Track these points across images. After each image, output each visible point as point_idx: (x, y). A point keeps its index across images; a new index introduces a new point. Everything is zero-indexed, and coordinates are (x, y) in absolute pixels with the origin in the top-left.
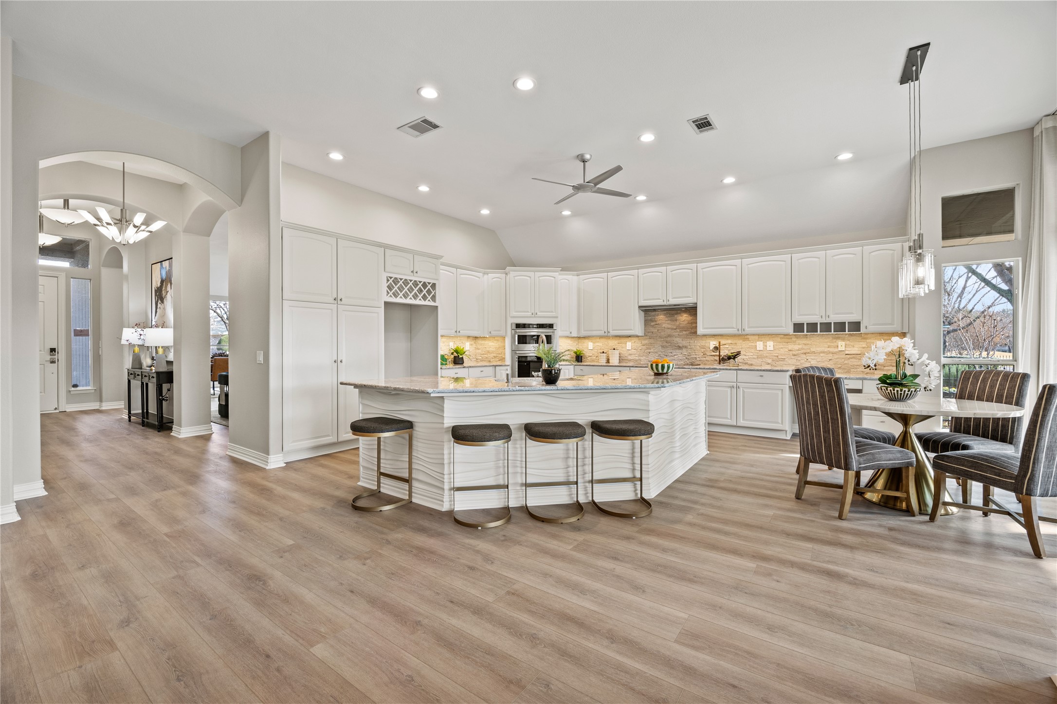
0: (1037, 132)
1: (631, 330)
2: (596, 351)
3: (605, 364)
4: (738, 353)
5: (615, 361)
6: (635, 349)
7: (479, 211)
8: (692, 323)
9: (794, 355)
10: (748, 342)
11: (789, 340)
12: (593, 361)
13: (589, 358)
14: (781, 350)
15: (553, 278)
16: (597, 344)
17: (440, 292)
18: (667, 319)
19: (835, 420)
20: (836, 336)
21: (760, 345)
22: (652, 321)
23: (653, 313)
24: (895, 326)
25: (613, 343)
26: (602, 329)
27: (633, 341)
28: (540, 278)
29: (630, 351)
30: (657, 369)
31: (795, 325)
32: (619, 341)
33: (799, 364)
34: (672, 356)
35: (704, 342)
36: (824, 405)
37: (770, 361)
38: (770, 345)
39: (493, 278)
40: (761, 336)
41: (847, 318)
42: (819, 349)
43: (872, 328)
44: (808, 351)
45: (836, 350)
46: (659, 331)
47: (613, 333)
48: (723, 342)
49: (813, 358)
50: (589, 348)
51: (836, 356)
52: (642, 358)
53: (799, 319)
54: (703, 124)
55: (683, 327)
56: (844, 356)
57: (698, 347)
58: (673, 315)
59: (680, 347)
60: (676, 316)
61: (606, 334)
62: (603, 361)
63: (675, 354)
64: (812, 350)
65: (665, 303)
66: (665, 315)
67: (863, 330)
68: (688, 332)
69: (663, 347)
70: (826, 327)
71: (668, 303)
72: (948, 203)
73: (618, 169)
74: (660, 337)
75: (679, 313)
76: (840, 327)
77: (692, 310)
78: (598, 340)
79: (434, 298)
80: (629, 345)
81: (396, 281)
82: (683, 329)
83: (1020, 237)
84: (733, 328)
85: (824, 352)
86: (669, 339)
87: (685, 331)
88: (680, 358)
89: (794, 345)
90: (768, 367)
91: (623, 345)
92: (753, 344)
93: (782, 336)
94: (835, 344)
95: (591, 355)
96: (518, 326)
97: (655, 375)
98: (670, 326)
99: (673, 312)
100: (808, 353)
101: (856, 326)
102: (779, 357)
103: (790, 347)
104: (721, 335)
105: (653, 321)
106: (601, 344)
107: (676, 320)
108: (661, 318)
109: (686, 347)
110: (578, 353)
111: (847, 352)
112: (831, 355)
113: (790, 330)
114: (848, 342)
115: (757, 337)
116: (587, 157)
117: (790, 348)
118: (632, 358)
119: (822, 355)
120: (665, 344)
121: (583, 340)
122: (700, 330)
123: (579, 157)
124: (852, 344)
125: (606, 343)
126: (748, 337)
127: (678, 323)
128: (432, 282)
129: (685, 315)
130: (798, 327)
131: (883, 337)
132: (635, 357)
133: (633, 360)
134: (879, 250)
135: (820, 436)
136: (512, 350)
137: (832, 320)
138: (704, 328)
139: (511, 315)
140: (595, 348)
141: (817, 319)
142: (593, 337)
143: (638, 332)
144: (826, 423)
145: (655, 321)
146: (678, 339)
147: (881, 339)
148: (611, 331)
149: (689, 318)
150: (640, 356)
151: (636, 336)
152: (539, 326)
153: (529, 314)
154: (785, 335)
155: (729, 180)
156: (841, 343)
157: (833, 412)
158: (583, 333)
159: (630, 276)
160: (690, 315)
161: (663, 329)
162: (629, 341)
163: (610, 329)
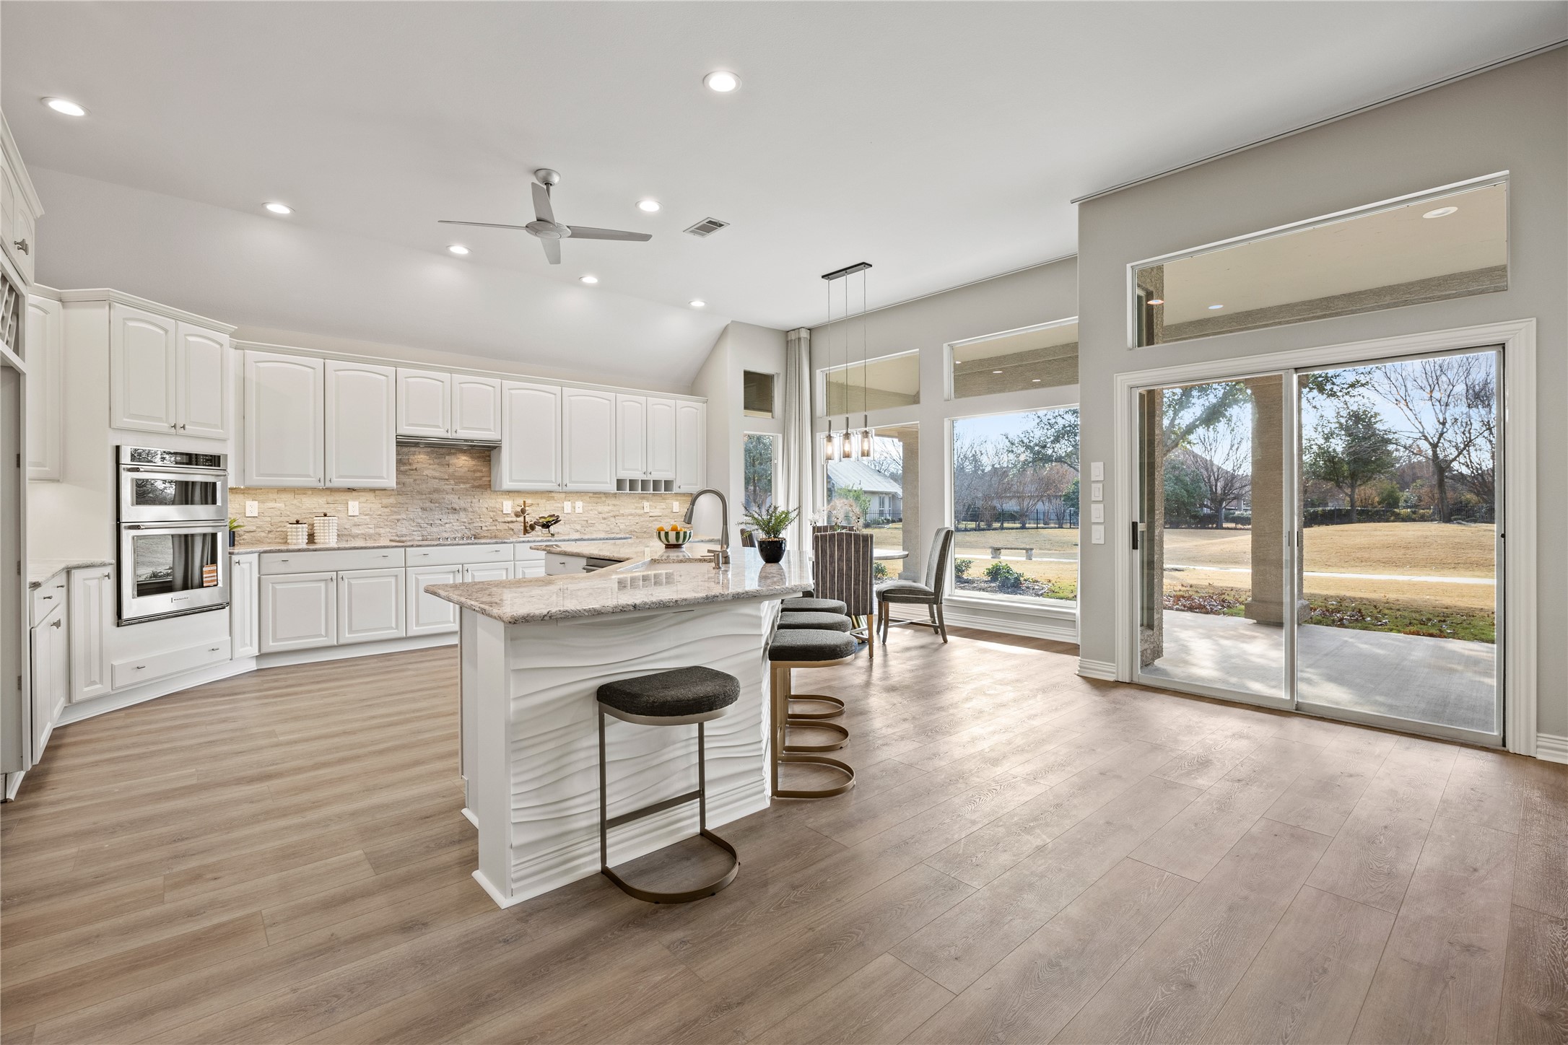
1: (382, 478)
2: (269, 519)
3: (305, 546)
4: (556, 517)
5: (328, 537)
6: (366, 515)
8: (474, 471)
9: (604, 519)
10: (553, 502)
11: (599, 500)
12: (260, 542)
13: (246, 536)
14: (591, 512)
15: (216, 346)
16: (270, 504)
17: (27, 326)
18: (432, 462)
20: (642, 495)
21: (567, 506)
22: (407, 463)
23: (411, 450)
24: (700, 487)
25: (320, 502)
26: (311, 474)
27: (363, 499)
28: (190, 339)
29: (355, 518)
30: (667, 538)
31: (618, 481)
32: (330, 499)
33: (609, 530)
34: (441, 525)
35: (493, 501)
37: (578, 527)
38: (579, 504)
40: (569, 494)
41: (662, 476)
42: (627, 511)
43: (681, 489)
44: (618, 513)
45: (642, 512)
46: (418, 482)
47: (336, 482)
48: (529, 501)
49: (621, 521)
50: (247, 512)
51: (642, 519)
52: (382, 531)
53: (622, 475)
55: (461, 478)
56: (648, 518)
57: (485, 510)
58: (443, 455)
59: (455, 510)
60: (447, 457)
61: (315, 484)
62: (302, 542)
63: (446, 521)
64: (621, 512)
65: (449, 435)
66: (428, 454)
67: (676, 490)
68: (468, 486)
69: (424, 509)
70: (645, 485)
71: (455, 436)
72: (749, 376)
74: (420, 493)
75: (454, 454)
76: (657, 485)
77: (486, 452)
78: (274, 496)
80: (354, 506)
82: (460, 480)
83: (779, 417)
84: (551, 482)
85: (631, 515)
86: (435, 496)
87: (464, 483)
88: (456, 528)
89: (604, 506)
90: (577, 536)
91: (340, 507)
92: (559, 505)
93: (591, 495)
94: (642, 505)
95: (255, 528)
96: (136, 456)
97: (666, 548)
98: (437, 474)
99: (444, 451)
100: (618, 516)
101: (668, 485)
102: (589, 522)
103: (601, 508)
104: (526, 492)
105: (404, 464)
106: (282, 506)
107: (448, 465)
108: (420, 458)
109: (465, 510)
111: (651, 514)
112: (637, 518)
114: (651, 503)
115: (563, 495)
116: (555, 179)
117: (600, 510)
118: (359, 532)
119: (630, 517)
120: (428, 504)
122: (503, 483)
124: (655, 504)
125: (295, 502)
126: (553, 494)
127: (451, 470)
129: (464, 458)
130: (620, 484)
131: (679, 498)
132: (367, 530)
133: (363, 534)
134: (687, 407)
135: (850, 589)
136: (118, 519)
137: (651, 478)
138: (511, 480)
139: (116, 424)
140: (266, 514)
141: (638, 476)
142: (261, 489)
143: (390, 481)
144: (857, 575)
145: (410, 464)
146: (452, 496)
147: (677, 500)
148: (334, 479)
149: (474, 463)
150: (377, 527)
151: (373, 490)
152: (185, 459)
153: (164, 426)
154: (595, 493)
155: (590, 280)
156: (646, 504)
157: (865, 565)
158: (254, 479)
159: (378, 376)
160: (472, 458)
161: (423, 478)
162: (354, 500)
163: (331, 473)
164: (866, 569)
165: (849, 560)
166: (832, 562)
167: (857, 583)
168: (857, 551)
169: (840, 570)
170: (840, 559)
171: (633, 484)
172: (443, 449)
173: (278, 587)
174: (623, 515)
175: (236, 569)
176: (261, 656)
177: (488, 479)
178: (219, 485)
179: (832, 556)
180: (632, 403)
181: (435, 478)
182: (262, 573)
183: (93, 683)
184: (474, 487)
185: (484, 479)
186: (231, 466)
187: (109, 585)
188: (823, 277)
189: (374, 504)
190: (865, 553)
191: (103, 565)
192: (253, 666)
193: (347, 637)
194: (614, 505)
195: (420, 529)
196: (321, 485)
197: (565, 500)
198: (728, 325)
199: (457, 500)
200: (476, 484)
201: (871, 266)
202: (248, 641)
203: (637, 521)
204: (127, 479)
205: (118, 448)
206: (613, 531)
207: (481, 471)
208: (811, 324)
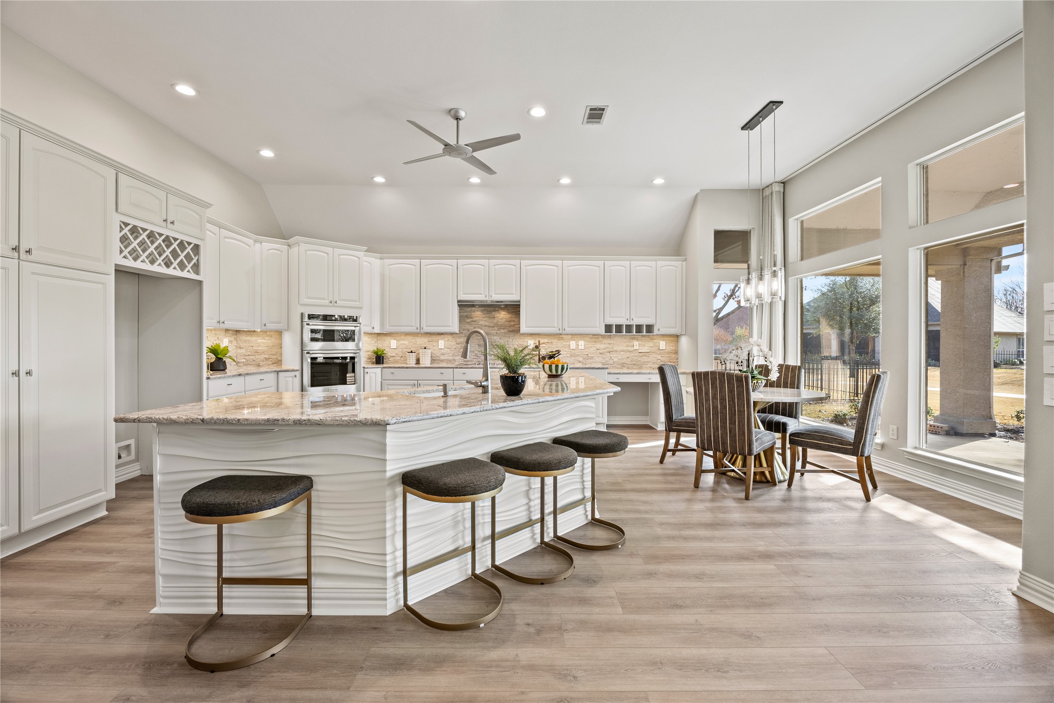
0: (767, 191)
1: (449, 326)
2: (401, 350)
3: (414, 366)
4: (558, 352)
5: (426, 361)
6: (448, 348)
7: (258, 151)
8: (510, 321)
9: (601, 354)
10: (562, 341)
11: (597, 340)
12: (397, 362)
13: (391, 359)
14: (591, 349)
15: (357, 259)
16: (403, 342)
17: (206, 258)
18: (484, 316)
19: (741, 412)
20: (633, 337)
21: (573, 344)
22: (467, 317)
23: (469, 309)
24: (677, 329)
25: (422, 341)
26: (414, 325)
27: (446, 339)
28: (341, 257)
29: (442, 350)
30: (551, 370)
31: (606, 326)
32: (430, 339)
33: (605, 361)
35: (522, 340)
36: (732, 399)
37: (581, 359)
38: (582, 343)
39: (270, 247)
40: (574, 336)
41: (644, 322)
42: (620, 348)
43: (664, 331)
44: (612, 350)
45: (632, 349)
47: (427, 329)
48: (541, 341)
49: (615, 356)
50: (391, 346)
51: (632, 355)
52: (456, 358)
53: (609, 321)
54: (596, 114)
55: (501, 325)
56: (638, 354)
58: (491, 312)
60: (493, 313)
61: (419, 331)
62: (412, 362)
64: (615, 349)
65: (487, 299)
66: (482, 311)
67: (656, 332)
68: (506, 330)
70: (629, 328)
71: (491, 299)
72: (718, 234)
73: (516, 137)
75: (497, 311)
76: (639, 328)
77: (514, 308)
78: (403, 337)
79: (196, 268)
80: (442, 343)
81: (134, 230)
82: (501, 327)
83: (755, 264)
84: (554, 327)
85: (623, 351)
87: (503, 329)
89: (601, 344)
90: (580, 365)
91: (435, 344)
92: (567, 343)
93: (591, 336)
94: (632, 344)
95: (394, 355)
96: (311, 317)
98: (487, 324)
100: (612, 352)
101: (650, 328)
102: (589, 356)
103: (598, 346)
104: (538, 335)
105: (469, 318)
106: (407, 343)
107: (494, 318)
108: (478, 314)
110: (379, 353)
111: (640, 351)
112: (629, 353)
113: (602, 331)
114: (641, 342)
115: (570, 337)
116: (462, 114)
117: (598, 347)
118: (444, 358)
119: (622, 353)
121: (385, 338)
122: (524, 329)
123: (453, 112)
124: (643, 343)
125: (413, 341)
126: (563, 336)
127: (495, 321)
128: (194, 241)
129: (503, 313)
130: (608, 328)
131: (666, 339)
132: (448, 357)
133: (446, 360)
134: (669, 266)
135: (725, 428)
136: (302, 349)
137: (634, 323)
138: (527, 327)
139: (301, 302)
140: (400, 347)
141: (623, 322)
142: (397, 334)
143: (455, 328)
144: (733, 415)
145: (472, 318)
146: (496, 337)
147: (664, 340)
148: (425, 328)
149: (509, 316)
150: (452, 355)
151: (451, 334)
153: (327, 302)
154: (594, 335)
155: (565, 181)
156: (636, 343)
157: (741, 405)
158: (388, 329)
159: (447, 266)
160: (508, 312)
161: (479, 326)
162: (442, 339)
163: (424, 325)
164: (742, 409)
165: (723, 399)
166: (707, 400)
167: (732, 422)
168: (731, 391)
169: (715, 408)
170: (715, 397)
171: (619, 328)
172: (490, 307)
173: (388, 387)
174: (616, 351)
175: (366, 375)
177: (518, 326)
178: (356, 331)
179: (707, 393)
180: (617, 267)
181: (486, 326)
182: (383, 379)
184: (509, 331)
185: (516, 326)
186: (364, 322)
187: (296, 381)
188: (743, 128)
189: (452, 342)
190: (740, 394)
191: (294, 371)
194: (609, 344)
195: (477, 358)
197: (572, 340)
198: (697, 194)
199: (499, 340)
200: (511, 329)
201: (782, 102)
203: (628, 356)
204: (307, 329)
205: (303, 314)
206: (608, 363)
207: (514, 321)
208: (780, 178)
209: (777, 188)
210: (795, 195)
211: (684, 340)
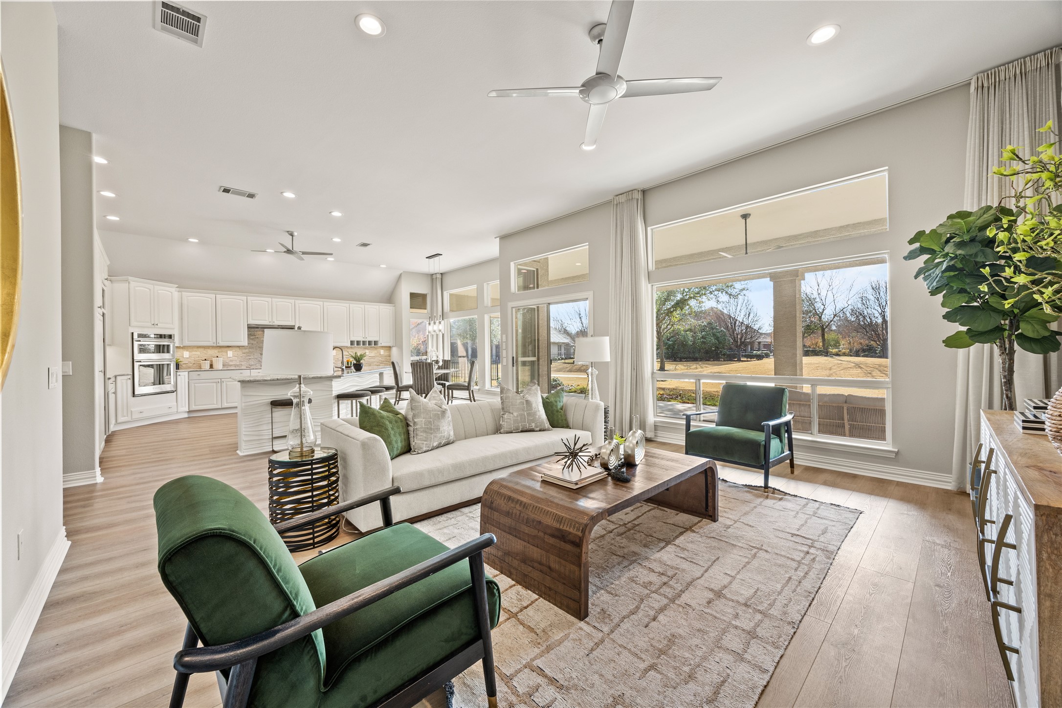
0: (434, 277)
1: (242, 342)
2: (193, 359)
3: (208, 369)
5: (218, 365)
6: (236, 357)
11: (344, 350)
12: (190, 368)
13: (184, 366)
15: (171, 293)
16: (194, 353)
20: (364, 347)
23: (255, 330)
24: (391, 343)
25: (215, 352)
26: (210, 341)
27: (234, 350)
28: (159, 291)
29: (231, 358)
31: (351, 341)
32: (220, 350)
41: (373, 339)
43: (383, 345)
47: (221, 344)
50: (185, 356)
52: (243, 363)
53: (353, 339)
54: (365, 245)
56: (368, 357)
62: (208, 367)
65: (271, 324)
67: (379, 345)
70: (364, 343)
71: (273, 324)
72: (412, 295)
74: (259, 347)
76: (370, 343)
78: (195, 350)
80: (230, 353)
83: (429, 311)
89: (347, 352)
91: (224, 354)
94: (365, 352)
95: (187, 362)
96: (140, 336)
101: (376, 343)
102: (339, 359)
103: (345, 353)
105: (252, 336)
106: (198, 353)
108: (258, 333)
111: (370, 356)
113: (349, 344)
114: (370, 351)
116: (296, 234)
118: (232, 363)
121: (182, 350)
123: (290, 232)
124: (372, 351)
125: (205, 352)
130: (352, 343)
132: (236, 362)
133: (234, 364)
134: (385, 309)
136: (133, 359)
137: (367, 340)
139: (132, 325)
140: (192, 357)
141: (361, 339)
142: (190, 347)
143: (245, 343)
145: (254, 336)
147: (383, 349)
148: (220, 342)
150: (240, 361)
151: (239, 347)
152: (159, 336)
153: (151, 325)
154: (343, 347)
156: (367, 351)
157: (430, 374)
158: (186, 343)
159: (238, 300)
161: (261, 341)
162: (230, 351)
163: (219, 340)
164: (430, 378)
165: (423, 373)
166: (417, 374)
167: (427, 381)
168: (426, 369)
171: (358, 343)
173: (196, 385)
175: (178, 378)
176: (189, 412)
178: (171, 346)
179: (417, 371)
180: (357, 308)
182: (190, 379)
183: (125, 416)
186: (177, 339)
187: (130, 382)
188: (426, 258)
189: (239, 352)
190: (430, 370)
191: (128, 375)
192: (186, 415)
193: (225, 405)
194: (351, 352)
195: (260, 362)
196: (215, 345)
198: (402, 273)
201: (441, 255)
202: (184, 405)
204: (136, 344)
205: (133, 333)
208: (441, 272)
209: (439, 276)
210: (447, 280)
211: (394, 351)
